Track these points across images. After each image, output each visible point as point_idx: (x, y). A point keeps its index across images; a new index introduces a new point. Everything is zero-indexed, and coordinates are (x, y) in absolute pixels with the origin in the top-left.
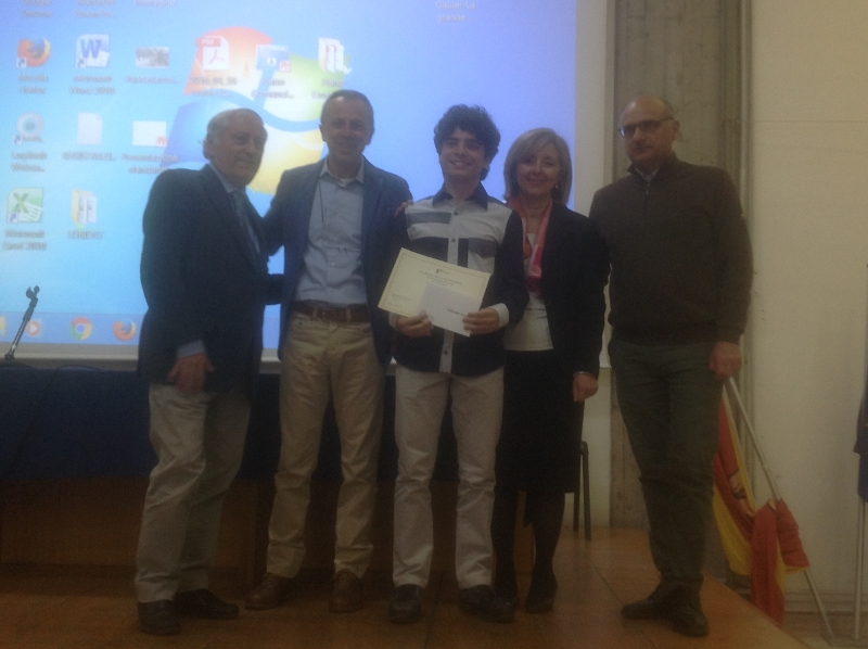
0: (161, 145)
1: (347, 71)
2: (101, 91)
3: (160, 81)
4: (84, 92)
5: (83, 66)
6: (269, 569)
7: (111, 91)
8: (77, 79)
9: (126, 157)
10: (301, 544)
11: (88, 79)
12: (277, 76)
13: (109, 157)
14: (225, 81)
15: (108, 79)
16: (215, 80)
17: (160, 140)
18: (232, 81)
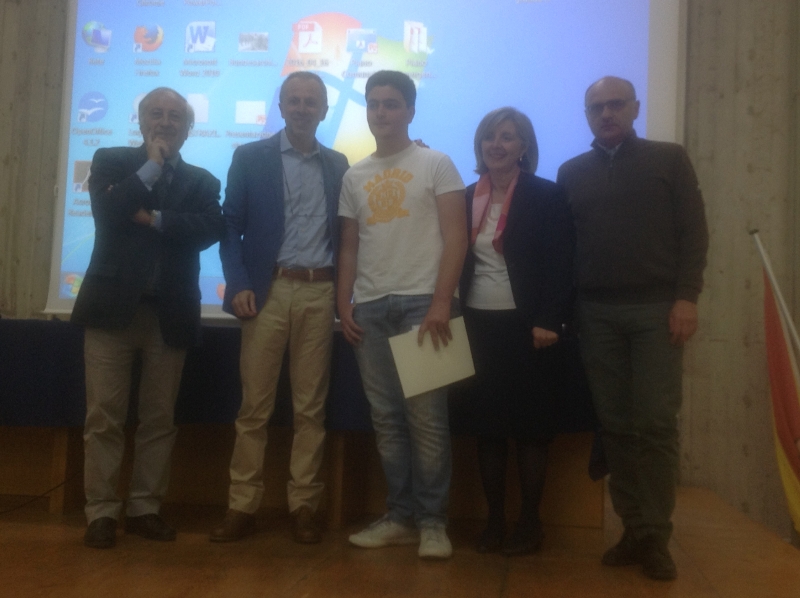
0: (260, 123)
1: (430, 51)
2: (207, 73)
3: (260, 64)
4: (193, 74)
5: (192, 51)
6: (232, 506)
7: (216, 74)
8: (186, 63)
9: (229, 134)
10: (261, 483)
11: (195, 63)
12: (365, 57)
13: (214, 134)
14: (318, 63)
15: (213, 63)
16: (309, 61)
17: (260, 118)
18: (325, 63)
